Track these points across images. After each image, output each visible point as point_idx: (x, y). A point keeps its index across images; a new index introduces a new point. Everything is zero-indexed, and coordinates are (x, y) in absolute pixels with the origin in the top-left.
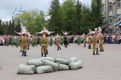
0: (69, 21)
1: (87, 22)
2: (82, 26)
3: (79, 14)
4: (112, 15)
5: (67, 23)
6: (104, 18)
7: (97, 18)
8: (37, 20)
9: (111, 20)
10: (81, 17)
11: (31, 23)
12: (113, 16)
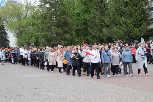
0: (84, 18)
2: (107, 27)
3: (102, 4)
5: (81, 21)
8: (33, 17)
10: (106, 9)
11: (21, 22)
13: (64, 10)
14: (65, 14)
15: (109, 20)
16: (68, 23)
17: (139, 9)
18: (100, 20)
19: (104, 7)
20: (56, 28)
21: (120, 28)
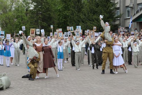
0: (64, 14)
1: (89, 16)
2: (83, 22)
3: (79, 3)
4: (130, 4)
5: (62, 16)
6: (118, 8)
7: (105, 9)
9: (129, 11)
10: (82, 8)
12: (132, 6)
13: (48, 7)
14: (49, 11)
15: (84, 17)
16: (51, 18)
17: (108, 10)
18: (77, 16)
19: (81, 6)
20: (42, 22)
21: (93, 23)
